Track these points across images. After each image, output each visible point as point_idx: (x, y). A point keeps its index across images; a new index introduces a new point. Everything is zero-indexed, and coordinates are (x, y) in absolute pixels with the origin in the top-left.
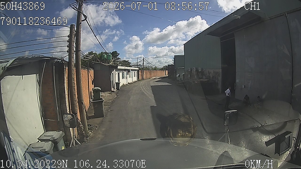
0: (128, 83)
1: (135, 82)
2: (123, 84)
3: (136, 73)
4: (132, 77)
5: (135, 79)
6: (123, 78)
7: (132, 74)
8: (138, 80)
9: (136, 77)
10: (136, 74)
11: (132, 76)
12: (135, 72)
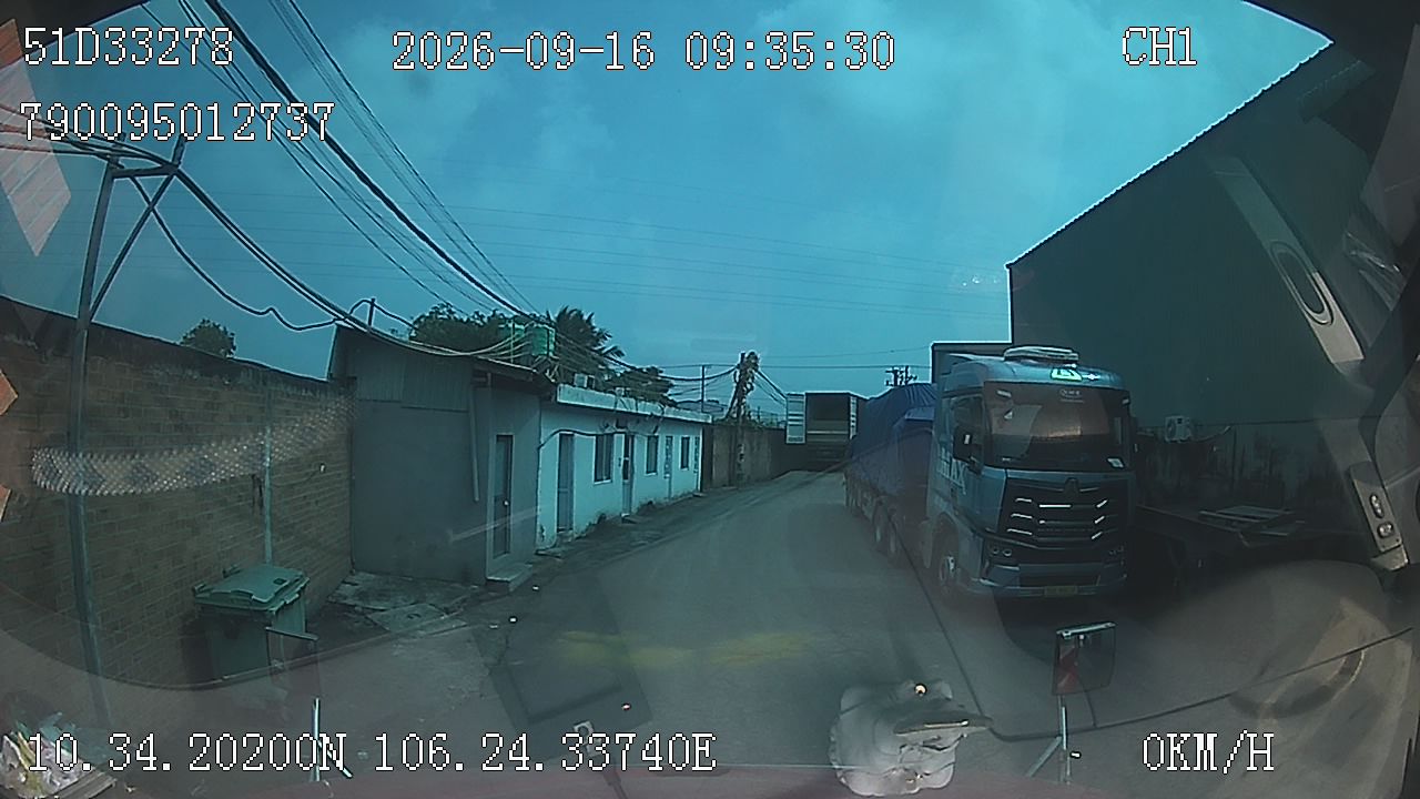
0: (634, 510)
1: (689, 498)
2: (602, 518)
3: (692, 441)
4: (668, 471)
5: (687, 479)
6: (602, 470)
7: (668, 452)
8: (701, 491)
9: (696, 466)
10: (696, 451)
11: (668, 461)
12: (688, 438)
